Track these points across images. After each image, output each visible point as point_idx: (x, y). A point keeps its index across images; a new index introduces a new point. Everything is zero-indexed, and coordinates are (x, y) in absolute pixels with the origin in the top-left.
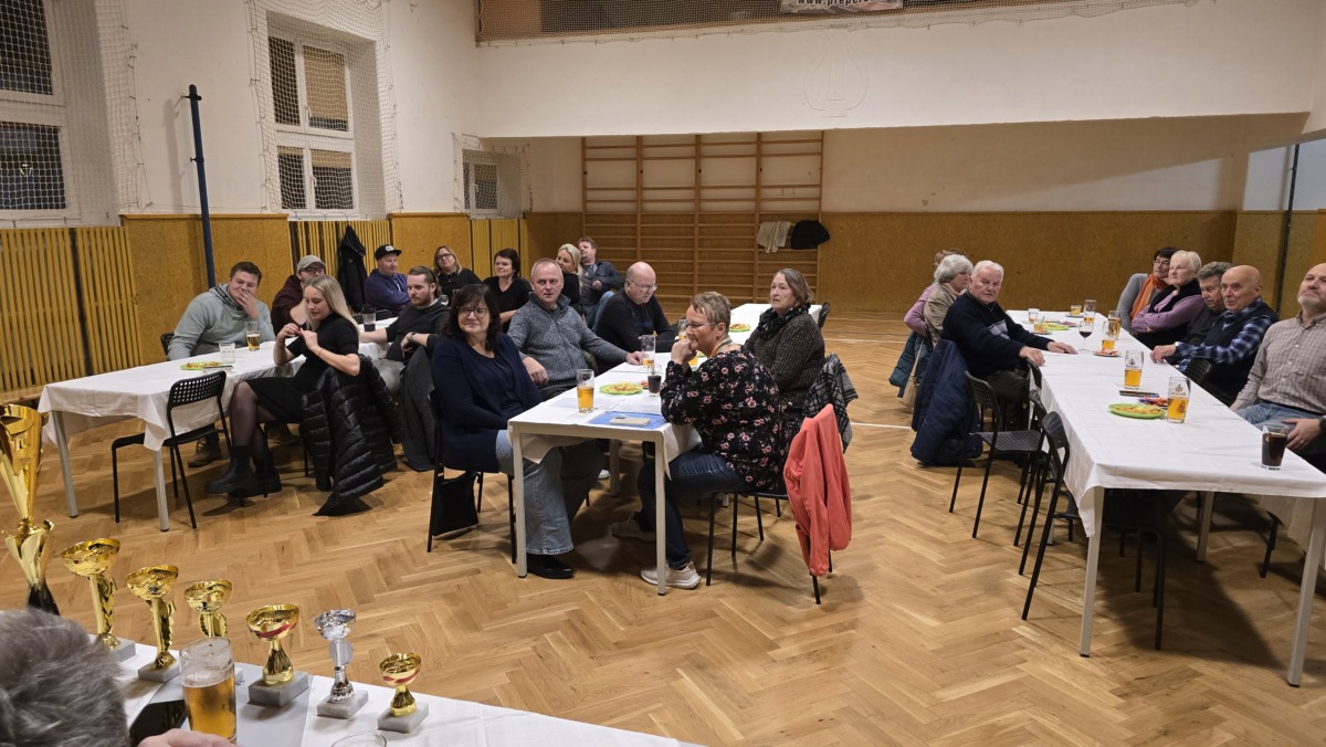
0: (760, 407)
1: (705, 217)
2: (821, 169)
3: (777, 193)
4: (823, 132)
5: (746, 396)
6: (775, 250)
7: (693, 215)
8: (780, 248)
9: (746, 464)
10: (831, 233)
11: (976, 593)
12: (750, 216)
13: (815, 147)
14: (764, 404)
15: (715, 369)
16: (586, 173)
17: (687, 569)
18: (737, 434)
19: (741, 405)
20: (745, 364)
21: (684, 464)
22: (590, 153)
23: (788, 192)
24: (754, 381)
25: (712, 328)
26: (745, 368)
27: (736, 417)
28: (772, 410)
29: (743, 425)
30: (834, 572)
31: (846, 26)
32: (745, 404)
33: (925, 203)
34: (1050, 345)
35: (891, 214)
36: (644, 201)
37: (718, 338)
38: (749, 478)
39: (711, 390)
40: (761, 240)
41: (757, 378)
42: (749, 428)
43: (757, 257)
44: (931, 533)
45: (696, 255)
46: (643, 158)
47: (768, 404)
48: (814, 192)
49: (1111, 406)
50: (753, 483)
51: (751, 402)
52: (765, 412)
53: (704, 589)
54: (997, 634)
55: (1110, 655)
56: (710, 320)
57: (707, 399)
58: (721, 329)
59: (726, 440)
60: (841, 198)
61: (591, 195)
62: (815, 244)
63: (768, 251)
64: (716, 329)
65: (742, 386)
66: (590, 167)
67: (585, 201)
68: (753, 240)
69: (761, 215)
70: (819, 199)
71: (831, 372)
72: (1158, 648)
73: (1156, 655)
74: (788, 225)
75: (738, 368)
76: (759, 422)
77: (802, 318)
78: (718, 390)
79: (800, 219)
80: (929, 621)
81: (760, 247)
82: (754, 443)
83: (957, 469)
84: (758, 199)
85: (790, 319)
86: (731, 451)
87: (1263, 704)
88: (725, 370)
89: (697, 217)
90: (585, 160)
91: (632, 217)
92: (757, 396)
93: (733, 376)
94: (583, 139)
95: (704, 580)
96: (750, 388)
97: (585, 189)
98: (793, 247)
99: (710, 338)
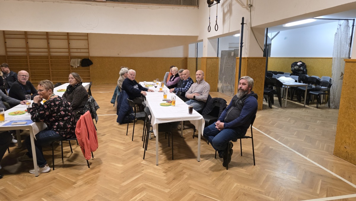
0: (66, 114)
1: (52, 57)
2: (88, 44)
3: (75, 50)
4: (88, 34)
5: (61, 111)
6: (76, 67)
7: (48, 57)
8: (78, 66)
9: (63, 131)
10: (93, 62)
11: (132, 155)
12: (67, 57)
13: (86, 38)
14: (67, 113)
15: (49, 104)
16: (6, 42)
17: (46, 166)
18: (59, 123)
19: (59, 114)
20: (59, 101)
21: (41, 134)
22: (7, 36)
23: (79, 50)
24: (63, 106)
25: (47, 91)
26: (60, 103)
27: (58, 118)
28: (70, 114)
29: (60, 120)
30: (94, 158)
31: (90, 4)
32: (61, 113)
33: (118, 54)
34: (148, 90)
35: (110, 57)
36: (29, 52)
37: (49, 94)
38: (64, 136)
39: (48, 110)
40: (72, 64)
41: (64, 105)
42: (63, 120)
43: (71, 69)
44: (122, 142)
45: (50, 69)
46: (27, 38)
47: (68, 113)
48: (87, 50)
49: (160, 104)
50: (65, 137)
51: (63, 113)
52: (67, 115)
53: (52, 171)
54: (137, 164)
55: (163, 163)
56: (46, 89)
57: (47, 113)
58: (50, 91)
59: (55, 125)
60: (95, 52)
61: (8, 50)
62: (89, 65)
63: (74, 67)
64: (49, 91)
65: (59, 108)
66: (7, 40)
67: (6, 52)
68: (69, 64)
69: (71, 57)
70: (89, 52)
71: (90, 101)
72: (173, 159)
73: (172, 161)
74: (80, 60)
75: (57, 103)
76: (66, 118)
77: (80, 87)
78: (51, 110)
79: (83, 58)
80: (121, 165)
81: (72, 66)
82: (65, 125)
83: (127, 124)
84: (69, 52)
85: (76, 87)
86: (57, 128)
87: (193, 167)
88: (53, 104)
89: (49, 57)
90: (5, 38)
91: (26, 57)
92: (64, 111)
93: (55, 105)
94: (4, 31)
95: (52, 169)
96: (62, 108)
97: (6, 48)
98: (82, 66)
99: (46, 94)
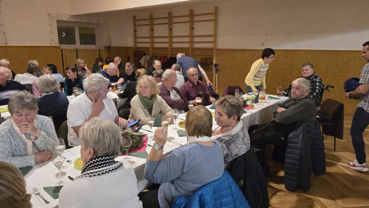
1: (172, 50)
2: (216, 27)
3: (199, 39)
16: (135, 31)
22: (138, 23)
23: (204, 39)
33: (262, 44)
46: (153, 24)
67: (136, 42)
70: (214, 42)
84: (192, 42)
90: (135, 26)
97: (136, 37)
